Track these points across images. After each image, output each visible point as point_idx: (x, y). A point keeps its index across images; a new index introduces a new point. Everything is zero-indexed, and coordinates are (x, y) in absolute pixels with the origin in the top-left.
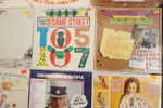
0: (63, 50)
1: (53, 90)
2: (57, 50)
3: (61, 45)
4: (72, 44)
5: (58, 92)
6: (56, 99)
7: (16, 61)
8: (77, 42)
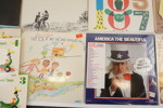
1: (114, 54)
2: (115, 13)
5: (120, 56)
7: (69, 24)
8: (136, 5)
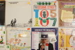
0: (45, 19)
1: (42, 36)
2: (43, 19)
3: (44, 17)
4: (49, 17)
5: (44, 37)
6: (44, 40)
7: (25, 24)
8: (51, 16)
